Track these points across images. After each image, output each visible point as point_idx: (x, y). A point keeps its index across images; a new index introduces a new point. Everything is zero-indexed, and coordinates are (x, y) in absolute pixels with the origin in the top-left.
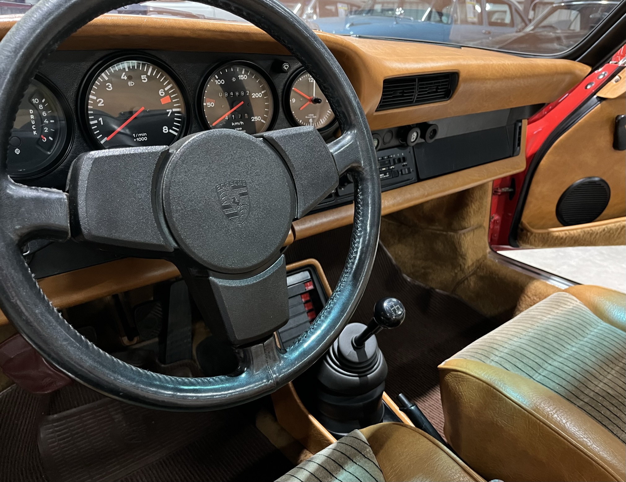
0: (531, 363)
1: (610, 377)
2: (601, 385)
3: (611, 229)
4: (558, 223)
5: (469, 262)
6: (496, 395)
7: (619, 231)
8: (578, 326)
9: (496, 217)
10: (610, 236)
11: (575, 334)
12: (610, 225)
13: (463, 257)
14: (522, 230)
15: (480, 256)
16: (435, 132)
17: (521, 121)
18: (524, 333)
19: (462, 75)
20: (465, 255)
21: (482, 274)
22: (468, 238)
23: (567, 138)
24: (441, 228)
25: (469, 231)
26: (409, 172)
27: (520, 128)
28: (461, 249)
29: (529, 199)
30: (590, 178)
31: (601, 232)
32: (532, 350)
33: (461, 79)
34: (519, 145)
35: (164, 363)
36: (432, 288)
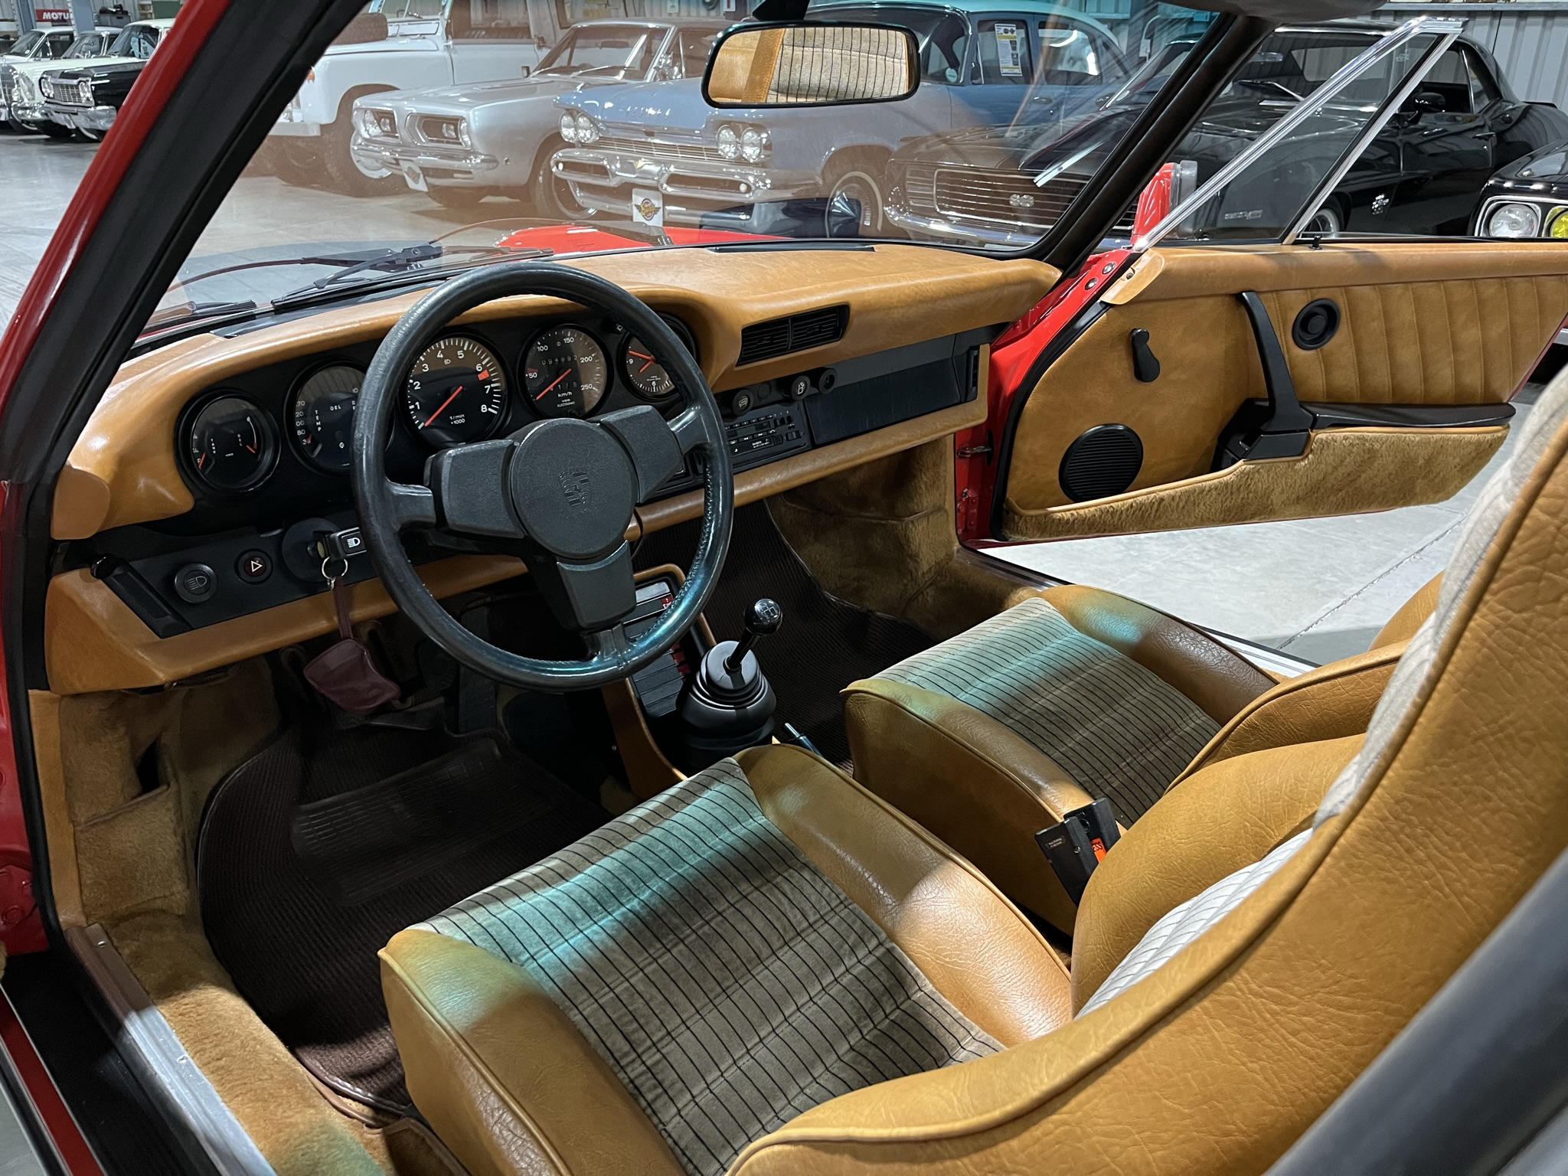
0: (957, 681)
1: (1057, 692)
2: (1042, 701)
3: (1142, 504)
4: (1066, 498)
5: (925, 567)
6: (900, 713)
7: (1155, 507)
8: (1037, 637)
9: (971, 493)
10: (1142, 516)
11: (1029, 647)
12: (1140, 498)
13: (914, 557)
14: (1008, 513)
15: (942, 555)
16: (832, 379)
17: (977, 348)
18: (962, 648)
19: (854, 307)
20: (917, 555)
21: (943, 584)
22: (920, 528)
23: (1061, 367)
24: (880, 515)
25: (921, 517)
26: (799, 436)
27: (977, 358)
28: (909, 546)
29: (1014, 462)
30: (1106, 425)
31: (1127, 510)
32: (962, 666)
33: (852, 313)
34: (975, 384)
35: (457, 732)
36: (871, 611)
